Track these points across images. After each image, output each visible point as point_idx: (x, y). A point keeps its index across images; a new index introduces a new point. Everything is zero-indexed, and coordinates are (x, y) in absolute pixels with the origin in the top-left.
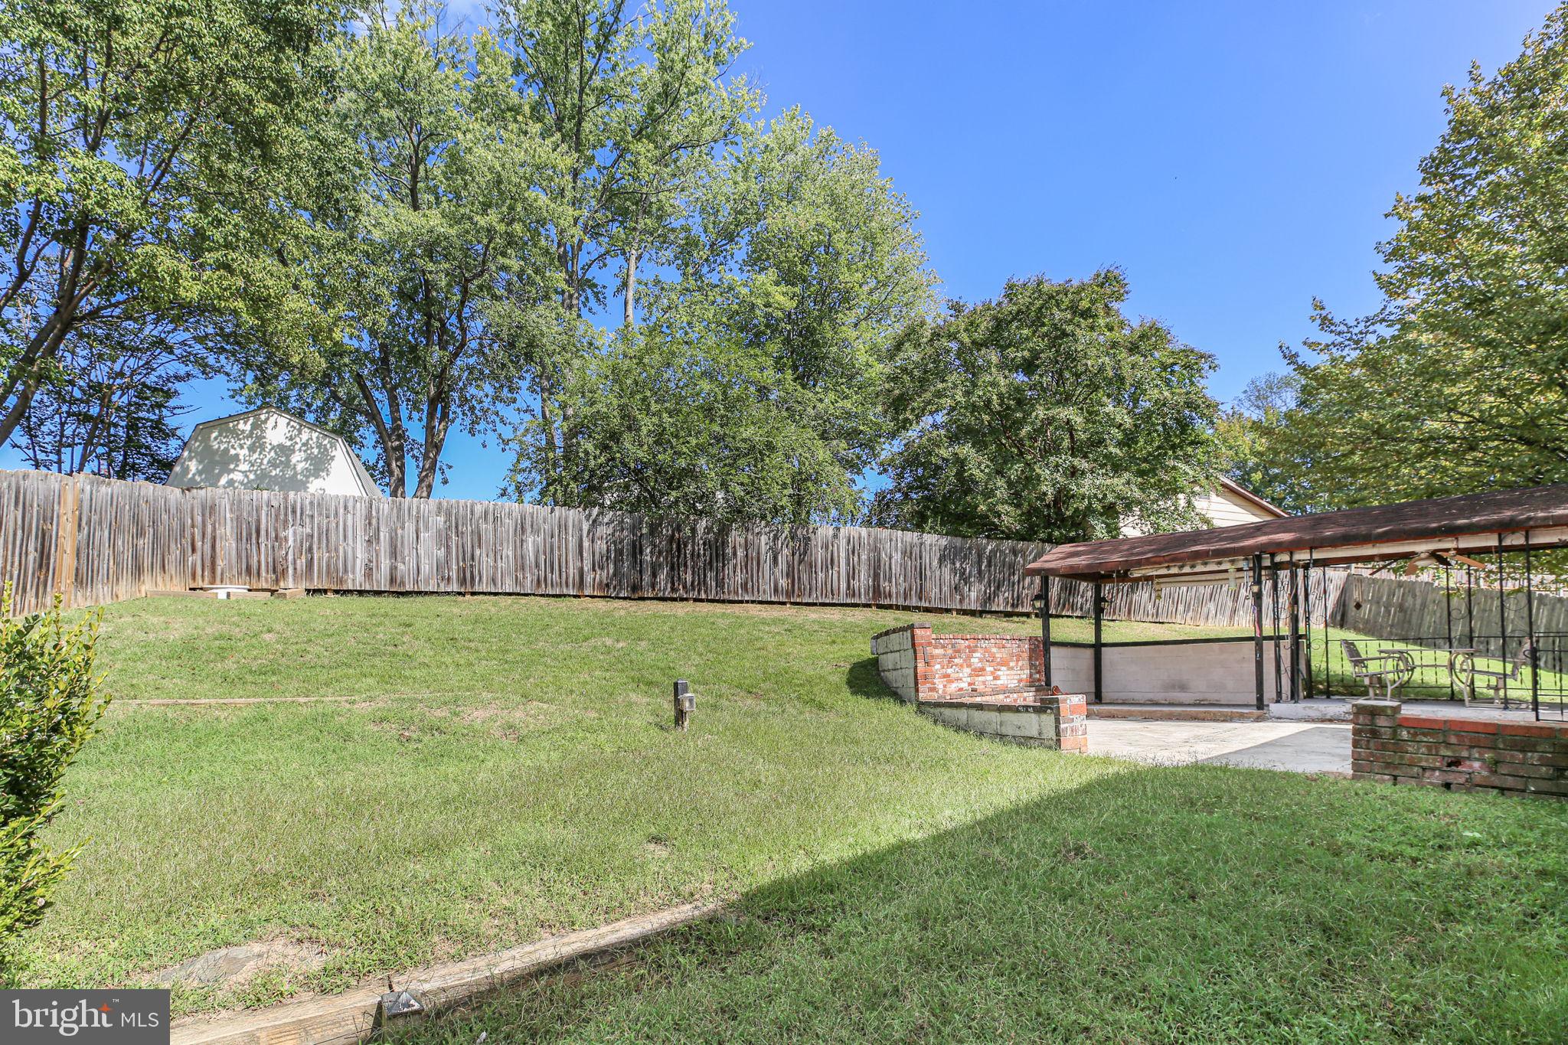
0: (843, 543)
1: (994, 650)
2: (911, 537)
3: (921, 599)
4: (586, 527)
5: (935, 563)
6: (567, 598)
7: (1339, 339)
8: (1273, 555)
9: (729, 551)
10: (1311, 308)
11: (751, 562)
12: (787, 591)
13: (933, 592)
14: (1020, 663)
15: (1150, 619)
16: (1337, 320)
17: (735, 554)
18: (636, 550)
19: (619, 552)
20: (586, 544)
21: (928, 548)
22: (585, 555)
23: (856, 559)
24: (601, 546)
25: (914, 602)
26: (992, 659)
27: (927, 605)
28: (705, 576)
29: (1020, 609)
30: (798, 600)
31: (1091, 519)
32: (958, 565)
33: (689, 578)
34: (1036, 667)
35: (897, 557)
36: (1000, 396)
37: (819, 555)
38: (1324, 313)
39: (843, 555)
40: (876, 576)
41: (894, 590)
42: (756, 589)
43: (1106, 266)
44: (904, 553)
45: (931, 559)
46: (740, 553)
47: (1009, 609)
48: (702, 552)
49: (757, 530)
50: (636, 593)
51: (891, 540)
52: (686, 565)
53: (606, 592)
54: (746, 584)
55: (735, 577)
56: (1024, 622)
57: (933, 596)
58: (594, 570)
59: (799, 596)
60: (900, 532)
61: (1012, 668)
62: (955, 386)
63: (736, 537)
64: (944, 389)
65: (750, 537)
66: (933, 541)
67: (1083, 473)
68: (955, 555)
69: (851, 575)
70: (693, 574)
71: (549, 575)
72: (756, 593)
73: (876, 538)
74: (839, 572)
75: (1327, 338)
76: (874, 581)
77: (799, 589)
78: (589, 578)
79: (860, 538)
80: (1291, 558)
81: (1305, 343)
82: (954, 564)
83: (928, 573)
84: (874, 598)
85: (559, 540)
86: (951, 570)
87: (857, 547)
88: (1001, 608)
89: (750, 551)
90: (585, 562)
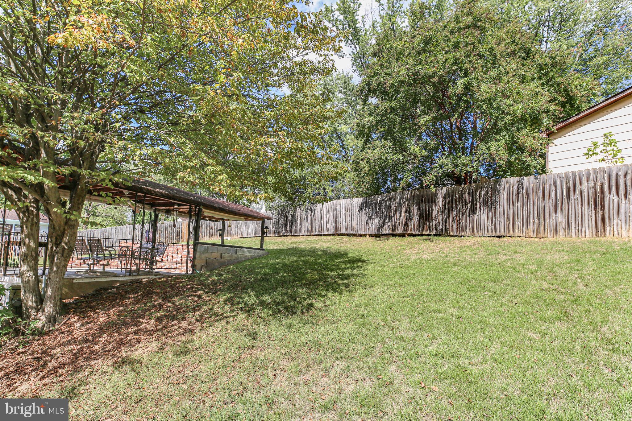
2: (348, 201)
3: (352, 230)
5: (358, 212)
12: (310, 231)
21: (354, 205)
27: (355, 233)
29: (396, 232)
35: (343, 211)
41: (342, 227)
42: (303, 231)
44: (345, 209)
45: (356, 210)
47: (390, 232)
51: (341, 204)
55: (298, 227)
57: (357, 228)
59: (313, 232)
66: (357, 201)
68: (366, 206)
69: (327, 222)
74: (324, 221)
76: (335, 223)
77: (313, 229)
82: (365, 210)
83: (355, 217)
84: (335, 231)
86: (364, 214)
88: (387, 232)
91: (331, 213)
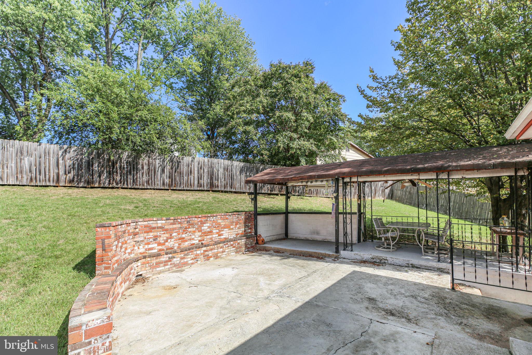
0: (196, 164)
1: (220, 221)
2: (227, 162)
3: (232, 188)
4: (60, 153)
5: (238, 173)
6: (50, 188)
7: (380, 86)
8: (343, 178)
9: (140, 166)
10: (369, 72)
11: (151, 171)
12: (169, 185)
13: (238, 185)
14: (238, 226)
15: (325, 196)
16: (378, 77)
17: (143, 168)
18: (90, 164)
19: (80, 166)
20: (61, 161)
21: (235, 167)
22: (60, 167)
23: (202, 171)
24: (69, 163)
25: (229, 189)
26: (218, 226)
27: (234, 190)
28: (127, 177)
29: (274, 192)
30: (175, 188)
31: (300, 158)
32: (248, 174)
33: (118, 178)
34: (248, 226)
35: (221, 170)
36: (263, 107)
37: (184, 169)
38: (374, 74)
39: (196, 169)
40: (212, 178)
41: (219, 184)
42: (153, 183)
43: (307, 59)
44: (224, 169)
45: (236, 172)
46: (146, 167)
47: (269, 192)
48: (125, 166)
49: (154, 158)
50: (89, 184)
51: (218, 164)
52: (117, 172)
53: (72, 184)
54: (148, 181)
55: (143, 178)
56: (273, 198)
57: (237, 187)
58: (65, 174)
59: (175, 186)
60: (222, 160)
61: (232, 229)
62: (247, 102)
63: (144, 160)
64: (243, 103)
65: (151, 160)
66: (237, 164)
67: (295, 139)
68: (247, 170)
69: (200, 178)
70: (121, 176)
71: (38, 176)
72: (153, 185)
73: (211, 162)
74: (194, 177)
75: (375, 85)
76: (211, 180)
77: (175, 183)
78: (62, 178)
79: (204, 162)
80: (350, 180)
81: (368, 87)
82: (246, 173)
83: (235, 177)
84: (210, 187)
85: (45, 159)
86: (245, 176)
87: (203, 166)
88: (266, 192)
89: (151, 167)
90: (60, 170)
91: (206, 170)
